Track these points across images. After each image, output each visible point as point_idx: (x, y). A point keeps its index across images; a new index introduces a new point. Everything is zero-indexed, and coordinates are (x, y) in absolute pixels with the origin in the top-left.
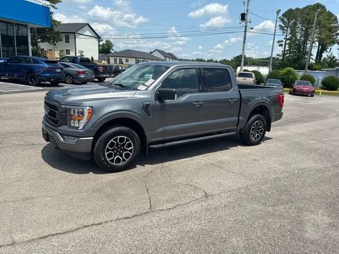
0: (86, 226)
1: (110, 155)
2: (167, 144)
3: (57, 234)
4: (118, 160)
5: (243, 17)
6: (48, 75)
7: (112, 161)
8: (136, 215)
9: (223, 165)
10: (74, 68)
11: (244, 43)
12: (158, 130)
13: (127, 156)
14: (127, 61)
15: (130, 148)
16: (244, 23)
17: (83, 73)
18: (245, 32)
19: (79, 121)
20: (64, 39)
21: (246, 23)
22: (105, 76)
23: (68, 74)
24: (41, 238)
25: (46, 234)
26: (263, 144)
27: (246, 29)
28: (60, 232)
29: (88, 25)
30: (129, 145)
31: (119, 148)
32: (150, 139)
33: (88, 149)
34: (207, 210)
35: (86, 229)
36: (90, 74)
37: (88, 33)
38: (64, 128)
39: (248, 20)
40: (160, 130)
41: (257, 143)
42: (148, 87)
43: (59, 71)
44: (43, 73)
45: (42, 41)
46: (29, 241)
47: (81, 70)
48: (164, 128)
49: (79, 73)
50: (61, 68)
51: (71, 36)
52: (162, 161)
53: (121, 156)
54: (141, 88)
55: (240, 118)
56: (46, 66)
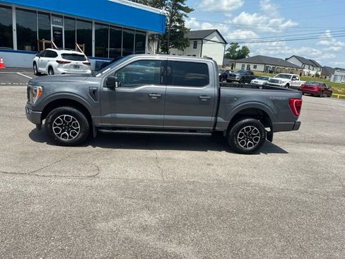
1: (57, 130)
4: (65, 136)
7: (59, 135)
12: (106, 116)
14: (255, 67)
15: (77, 128)
19: (35, 97)
20: (192, 45)
29: (217, 31)
30: (76, 125)
40: (109, 115)
42: (102, 74)
51: (199, 42)
54: (98, 75)
55: (218, 118)
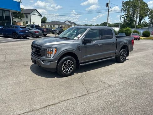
0: (62, 101)
1: (64, 69)
2: (87, 63)
3: (51, 105)
4: (67, 71)
5: (107, 5)
6: (22, 33)
7: (65, 72)
8: (82, 96)
9: (112, 72)
10: (33, 30)
11: (108, 17)
13: (71, 69)
14: (54, 26)
15: (72, 66)
16: (108, 8)
17: (38, 32)
18: (108, 12)
19: (51, 54)
20: (25, 17)
21: (109, 8)
22: (47, 33)
23: (31, 33)
24: (45, 107)
25: (46, 105)
26: (126, 62)
27: (109, 11)
28: (52, 104)
29: (36, 10)
30: (72, 64)
31: (67, 66)
32: (80, 62)
33: (55, 66)
34: (113, 92)
35: (63, 102)
36: (40, 33)
37: (36, 13)
38: (44, 57)
39: (110, 6)
40: (84, 57)
41: (123, 62)
42: (79, 38)
43: (27, 31)
44: (20, 33)
45: (15, 18)
46: (40, 109)
47: (36, 31)
48: (86, 56)
49: (36, 32)
50: (28, 30)
51: (28, 15)
52: (85, 71)
53: (69, 69)
54: (76, 38)
55: (117, 51)
56: (21, 29)
